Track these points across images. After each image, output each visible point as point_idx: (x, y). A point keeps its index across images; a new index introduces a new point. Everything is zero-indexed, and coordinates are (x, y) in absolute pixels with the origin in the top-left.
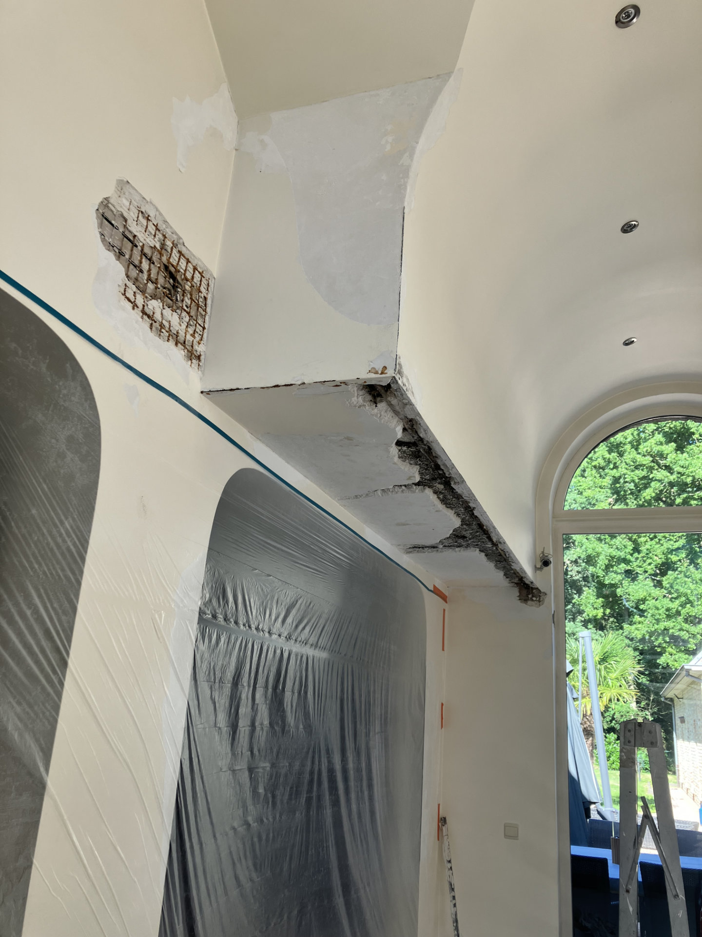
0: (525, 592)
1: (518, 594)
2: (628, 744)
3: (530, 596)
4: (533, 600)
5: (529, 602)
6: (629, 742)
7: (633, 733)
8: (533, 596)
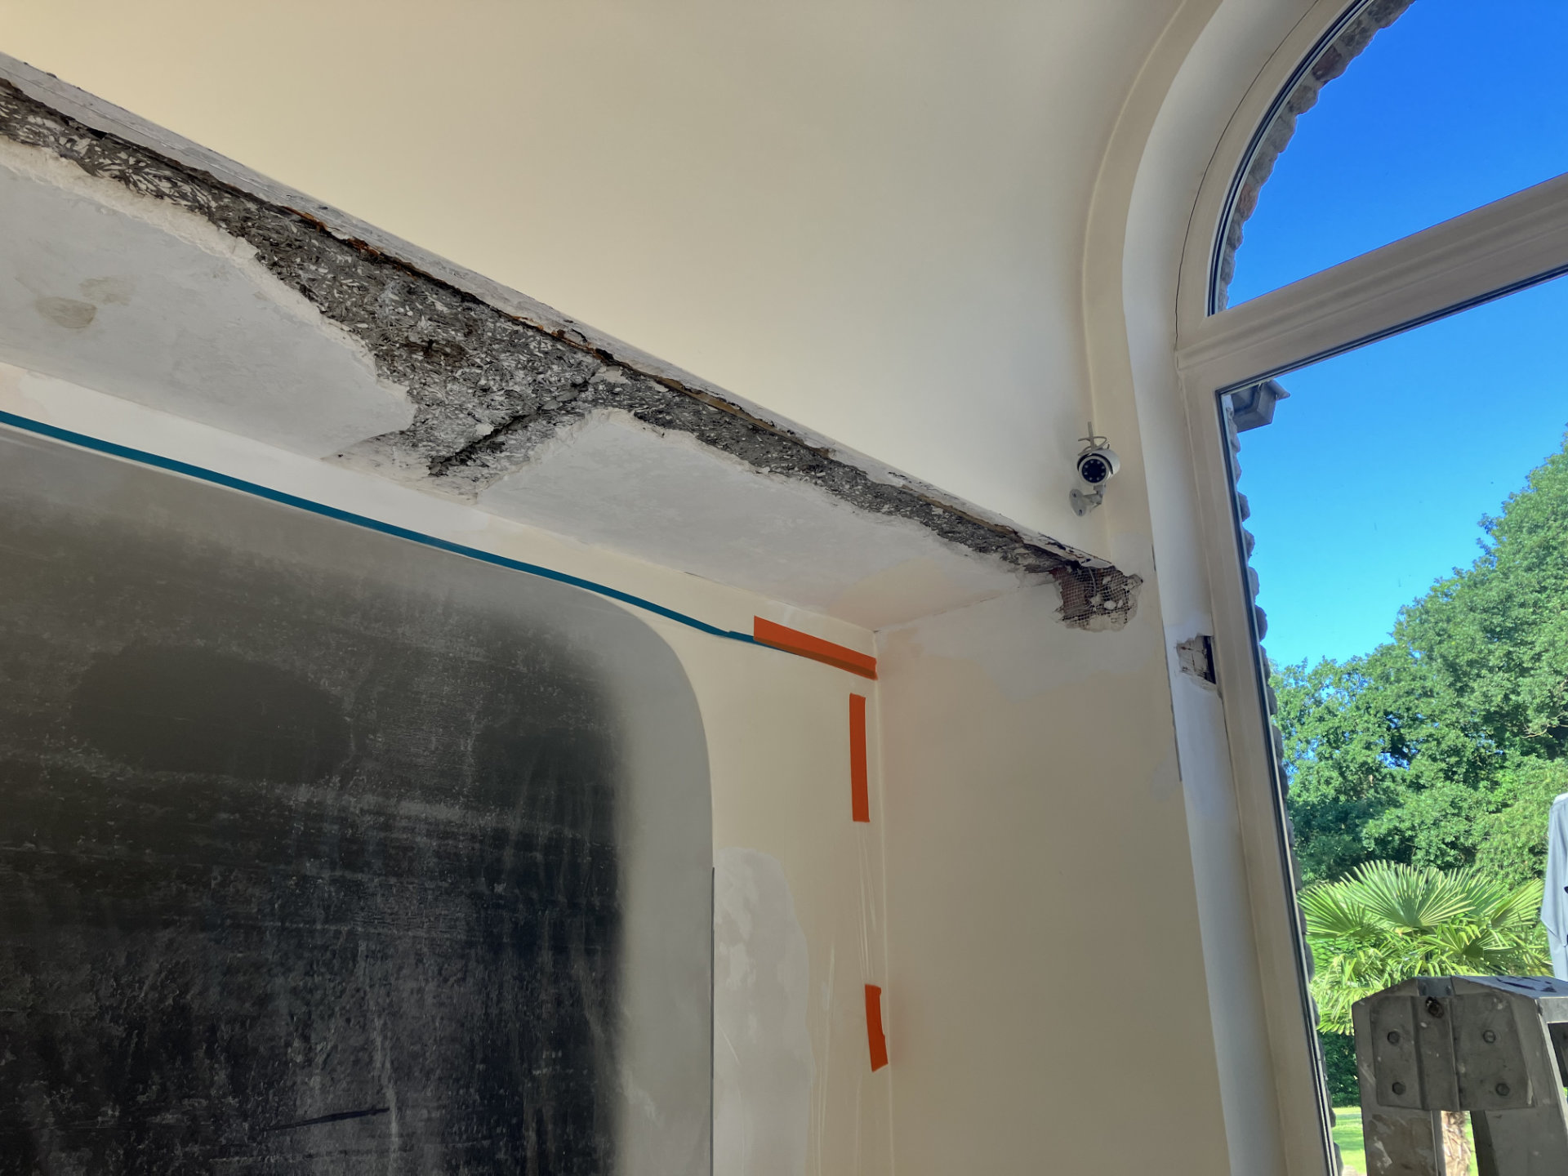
0: (1078, 590)
1: (1060, 603)
2: (1393, 1096)
3: (1096, 600)
4: (1105, 611)
5: (1096, 620)
6: (1398, 1088)
7: (1409, 1046)
8: (1106, 598)
